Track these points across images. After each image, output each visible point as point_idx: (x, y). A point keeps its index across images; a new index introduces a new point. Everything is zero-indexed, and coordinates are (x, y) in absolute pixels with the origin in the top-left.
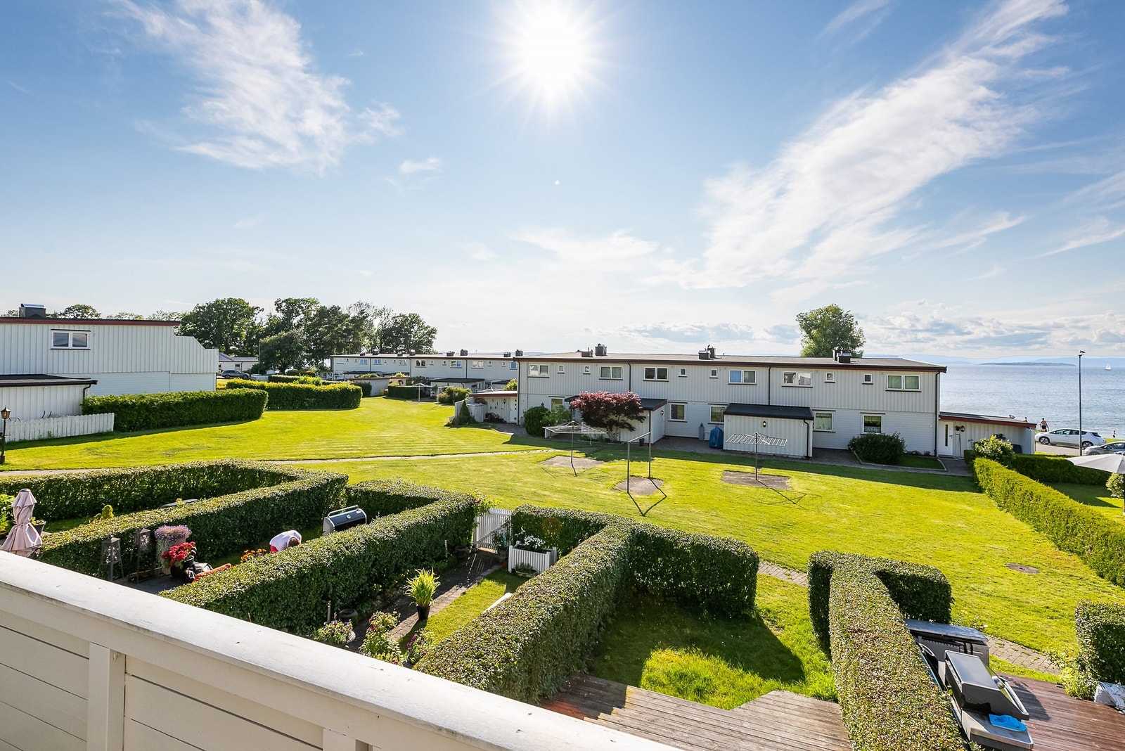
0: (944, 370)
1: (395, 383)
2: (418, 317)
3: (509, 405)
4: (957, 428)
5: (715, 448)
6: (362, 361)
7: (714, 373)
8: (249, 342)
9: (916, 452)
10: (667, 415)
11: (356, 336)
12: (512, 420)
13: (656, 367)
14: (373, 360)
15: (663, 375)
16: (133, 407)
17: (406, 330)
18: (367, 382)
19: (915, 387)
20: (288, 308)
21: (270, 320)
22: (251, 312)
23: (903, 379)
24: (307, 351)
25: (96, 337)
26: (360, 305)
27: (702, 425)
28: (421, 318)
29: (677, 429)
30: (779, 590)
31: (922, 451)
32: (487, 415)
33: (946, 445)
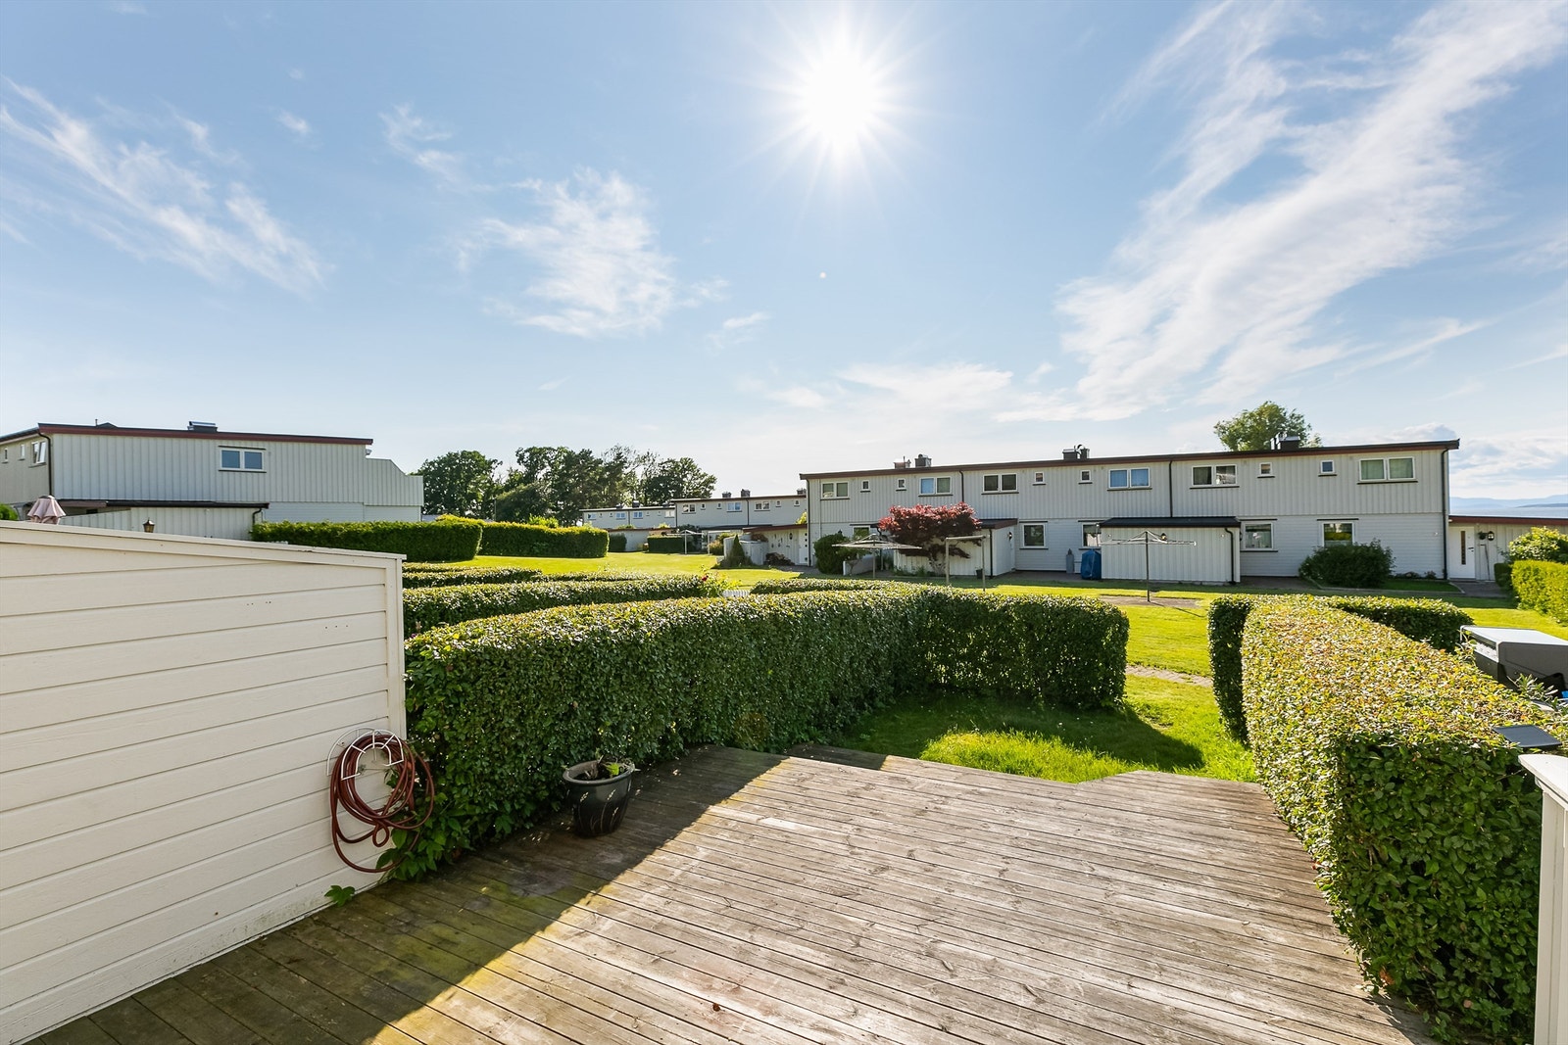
0: (1455, 444)
1: (658, 535)
2: (692, 462)
3: (797, 540)
4: (1482, 536)
5: (1089, 579)
6: (618, 515)
7: (1085, 476)
8: (486, 503)
9: (1412, 573)
10: (1017, 541)
11: (612, 489)
12: (802, 562)
13: (1000, 474)
14: (632, 513)
15: (1010, 484)
16: (311, 536)
17: (677, 479)
18: (620, 533)
19: (1407, 476)
20: (531, 459)
21: (510, 475)
22: (487, 466)
23: (1386, 464)
24: (553, 509)
25: (272, 457)
26: (618, 449)
27: (1070, 552)
28: (695, 463)
29: (1034, 559)
30: (1169, 691)
31: (1421, 570)
32: (768, 556)
33: (1464, 562)
